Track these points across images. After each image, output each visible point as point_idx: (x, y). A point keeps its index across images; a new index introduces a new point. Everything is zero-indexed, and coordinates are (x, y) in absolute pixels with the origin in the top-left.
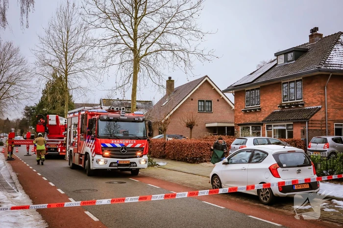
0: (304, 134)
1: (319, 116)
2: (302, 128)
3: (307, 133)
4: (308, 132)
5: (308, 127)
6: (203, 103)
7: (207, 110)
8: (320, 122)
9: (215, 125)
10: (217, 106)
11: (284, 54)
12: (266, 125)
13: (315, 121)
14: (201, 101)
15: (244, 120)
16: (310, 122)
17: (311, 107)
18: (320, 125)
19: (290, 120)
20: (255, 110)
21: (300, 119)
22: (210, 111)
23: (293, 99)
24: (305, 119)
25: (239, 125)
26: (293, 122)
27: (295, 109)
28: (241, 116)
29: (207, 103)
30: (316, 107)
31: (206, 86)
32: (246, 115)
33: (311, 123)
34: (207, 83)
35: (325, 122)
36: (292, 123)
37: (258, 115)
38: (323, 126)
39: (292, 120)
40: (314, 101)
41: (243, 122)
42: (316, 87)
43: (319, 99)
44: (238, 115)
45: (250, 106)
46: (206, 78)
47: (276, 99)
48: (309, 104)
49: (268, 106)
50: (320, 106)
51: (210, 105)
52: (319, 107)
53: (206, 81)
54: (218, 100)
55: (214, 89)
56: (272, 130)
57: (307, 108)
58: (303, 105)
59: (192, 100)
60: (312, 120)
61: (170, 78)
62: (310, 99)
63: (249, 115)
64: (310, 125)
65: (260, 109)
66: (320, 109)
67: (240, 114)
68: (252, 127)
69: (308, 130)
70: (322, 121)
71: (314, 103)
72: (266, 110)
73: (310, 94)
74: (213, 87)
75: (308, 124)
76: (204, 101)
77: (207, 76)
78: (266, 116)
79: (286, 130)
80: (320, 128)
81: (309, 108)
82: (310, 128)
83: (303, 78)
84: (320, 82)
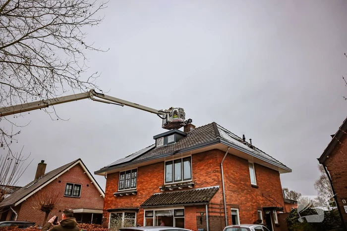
0: (201, 223)
1: (217, 199)
2: (199, 214)
3: (207, 220)
4: (209, 220)
5: (209, 212)
6: (71, 186)
7: (74, 194)
8: (218, 207)
9: (81, 211)
10: (86, 191)
11: (164, 136)
12: (145, 210)
13: (214, 204)
14: (69, 184)
15: (115, 205)
16: (210, 206)
17: (206, 188)
18: (218, 211)
19: (180, 203)
20: (131, 194)
21: (196, 202)
22: (78, 197)
23: (179, 179)
24: (204, 201)
25: (109, 211)
26: (185, 207)
27: (182, 191)
28: (112, 201)
29: (75, 187)
30: (212, 187)
31: (77, 169)
32: (118, 200)
33: (212, 208)
34: (78, 167)
35: (223, 207)
36: (183, 208)
37: (133, 199)
38: (222, 211)
39: (183, 203)
40: (209, 180)
41: (113, 207)
42: (211, 163)
43: (216, 178)
44: (109, 200)
45: (124, 190)
46: (79, 161)
47: (156, 181)
48: (201, 185)
49: (146, 189)
50: (218, 186)
51: (78, 189)
52: (216, 187)
53: (79, 164)
54: (88, 186)
55: (86, 174)
56: (154, 218)
57: (200, 189)
58: (193, 185)
59: (60, 182)
60: (212, 204)
61: (43, 161)
62: (202, 178)
63: (122, 200)
64: (210, 210)
65: (136, 192)
66: (218, 189)
67: (111, 199)
68: (125, 213)
69: (209, 217)
70: (220, 205)
71: (208, 183)
72: (144, 193)
73: (203, 172)
74: (84, 171)
75: (208, 208)
76: (72, 185)
77: (80, 159)
78: (144, 200)
79: (174, 217)
80: (219, 215)
81: (203, 189)
82: (211, 214)
83: (192, 155)
84: (216, 158)
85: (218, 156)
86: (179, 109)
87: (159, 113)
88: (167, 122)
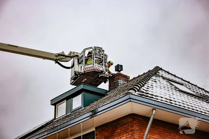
11: (67, 99)
83: (96, 128)
84: (132, 130)
85: (136, 128)
86: (96, 48)
87: (59, 58)
88: (76, 74)
